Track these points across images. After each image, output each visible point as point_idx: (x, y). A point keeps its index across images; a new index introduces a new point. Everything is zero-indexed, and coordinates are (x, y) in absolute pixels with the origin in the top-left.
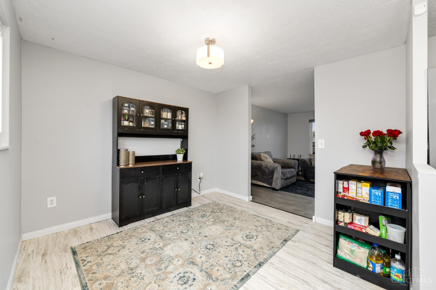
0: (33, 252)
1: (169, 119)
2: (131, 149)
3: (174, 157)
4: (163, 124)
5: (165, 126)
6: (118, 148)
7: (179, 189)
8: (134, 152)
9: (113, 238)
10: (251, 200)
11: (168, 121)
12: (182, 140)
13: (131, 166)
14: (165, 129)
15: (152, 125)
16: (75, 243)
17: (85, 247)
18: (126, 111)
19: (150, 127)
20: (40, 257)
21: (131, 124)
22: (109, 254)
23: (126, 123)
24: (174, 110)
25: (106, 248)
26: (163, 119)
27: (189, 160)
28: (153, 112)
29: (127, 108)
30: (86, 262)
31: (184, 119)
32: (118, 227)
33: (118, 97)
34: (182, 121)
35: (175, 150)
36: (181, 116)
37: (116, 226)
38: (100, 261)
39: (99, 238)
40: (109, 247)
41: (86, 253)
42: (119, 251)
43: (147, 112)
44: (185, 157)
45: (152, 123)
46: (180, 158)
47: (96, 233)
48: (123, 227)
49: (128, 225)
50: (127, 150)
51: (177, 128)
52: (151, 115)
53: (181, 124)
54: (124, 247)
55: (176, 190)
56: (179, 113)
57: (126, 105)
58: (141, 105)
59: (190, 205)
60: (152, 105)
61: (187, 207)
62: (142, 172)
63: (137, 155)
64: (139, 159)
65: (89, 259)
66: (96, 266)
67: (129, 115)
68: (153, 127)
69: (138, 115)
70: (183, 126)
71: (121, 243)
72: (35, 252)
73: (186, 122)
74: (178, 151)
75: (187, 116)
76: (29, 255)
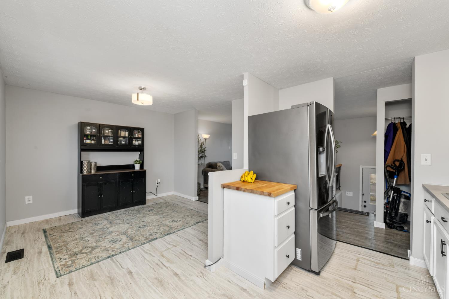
0: (15, 232)
1: (127, 137)
2: (93, 161)
3: (133, 166)
4: (121, 141)
5: (123, 143)
6: (82, 160)
7: (134, 191)
8: (96, 163)
9: (75, 224)
10: (198, 199)
11: (126, 138)
12: (140, 153)
13: (93, 173)
14: (123, 145)
15: (112, 142)
16: (46, 227)
17: (54, 229)
18: (88, 132)
19: (110, 143)
20: (20, 235)
21: (93, 142)
22: (70, 232)
23: (88, 142)
24: (131, 130)
25: (68, 229)
26: (121, 137)
27: (145, 168)
28: (112, 132)
29: (89, 130)
30: (53, 235)
31: (140, 136)
32: (81, 218)
33: (81, 123)
34: (138, 138)
35: (133, 161)
36: (138, 135)
37: (80, 218)
38: (63, 235)
39: (64, 224)
40: (70, 228)
41: (53, 232)
42: (77, 230)
43: (107, 132)
44: (142, 166)
45: (112, 140)
46: (137, 167)
47: (63, 222)
48: (85, 218)
49: (89, 217)
50: (89, 161)
51: (134, 144)
52: (111, 134)
53: (138, 141)
54: (81, 228)
55: (131, 191)
56: (136, 132)
57: (89, 128)
58: (100, 128)
59: (145, 204)
60: (111, 127)
61: (141, 205)
62: (101, 178)
63: (98, 165)
64: (99, 168)
65: (54, 234)
66: (59, 237)
67: (91, 135)
68: (112, 143)
69: (98, 135)
70: (140, 142)
71: (80, 226)
72: (16, 232)
73: (142, 139)
74: (136, 162)
75: (143, 135)
76: (12, 234)
